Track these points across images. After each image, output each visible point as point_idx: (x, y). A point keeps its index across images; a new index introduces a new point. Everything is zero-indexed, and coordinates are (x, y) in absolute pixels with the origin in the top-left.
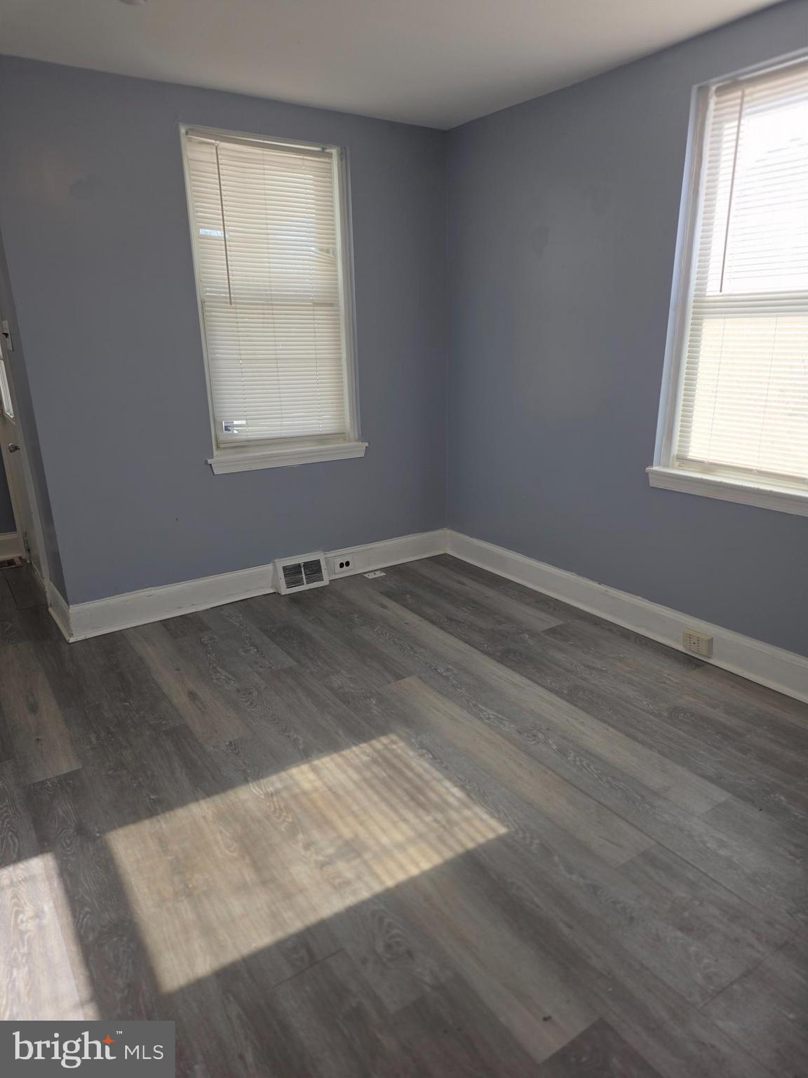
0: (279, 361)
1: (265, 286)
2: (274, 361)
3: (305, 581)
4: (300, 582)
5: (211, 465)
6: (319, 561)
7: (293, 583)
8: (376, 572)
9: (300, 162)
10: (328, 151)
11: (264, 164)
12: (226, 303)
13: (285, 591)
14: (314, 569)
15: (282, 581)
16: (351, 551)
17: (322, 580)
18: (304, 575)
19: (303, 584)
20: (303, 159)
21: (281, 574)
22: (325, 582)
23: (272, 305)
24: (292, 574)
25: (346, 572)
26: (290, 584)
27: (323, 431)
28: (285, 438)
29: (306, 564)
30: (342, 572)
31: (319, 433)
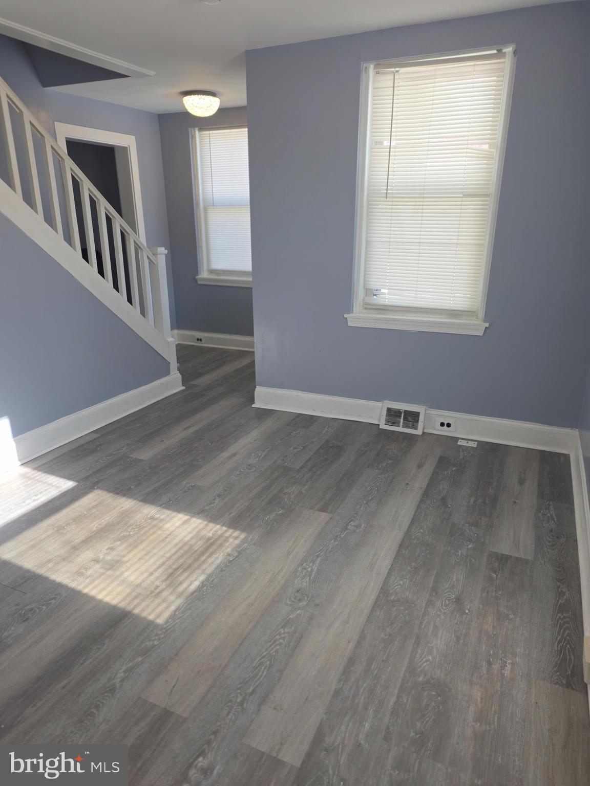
0: (421, 244)
1: (420, 182)
2: (418, 244)
3: (401, 424)
4: (397, 424)
5: (346, 318)
6: (418, 413)
7: (392, 422)
8: (469, 442)
9: (471, 69)
10: (504, 51)
11: (435, 79)
12: (382, 197)
13: (383, 426)
14: (412, 418)
15: (384, 418)
16: (454, 415)
17: (416, 429)
18: (402, 420)
19: (399, 426)
20: (475, 65)
21: (385, 412)
22: (419, 432)
23: (423, 198)
24: (393, 415)
25: (445, 431)
26: (388, 422)
27: (453, 307)
28: (415, 308)
29: (406, 412)
30: (441, 430)
31: (448, 308)
